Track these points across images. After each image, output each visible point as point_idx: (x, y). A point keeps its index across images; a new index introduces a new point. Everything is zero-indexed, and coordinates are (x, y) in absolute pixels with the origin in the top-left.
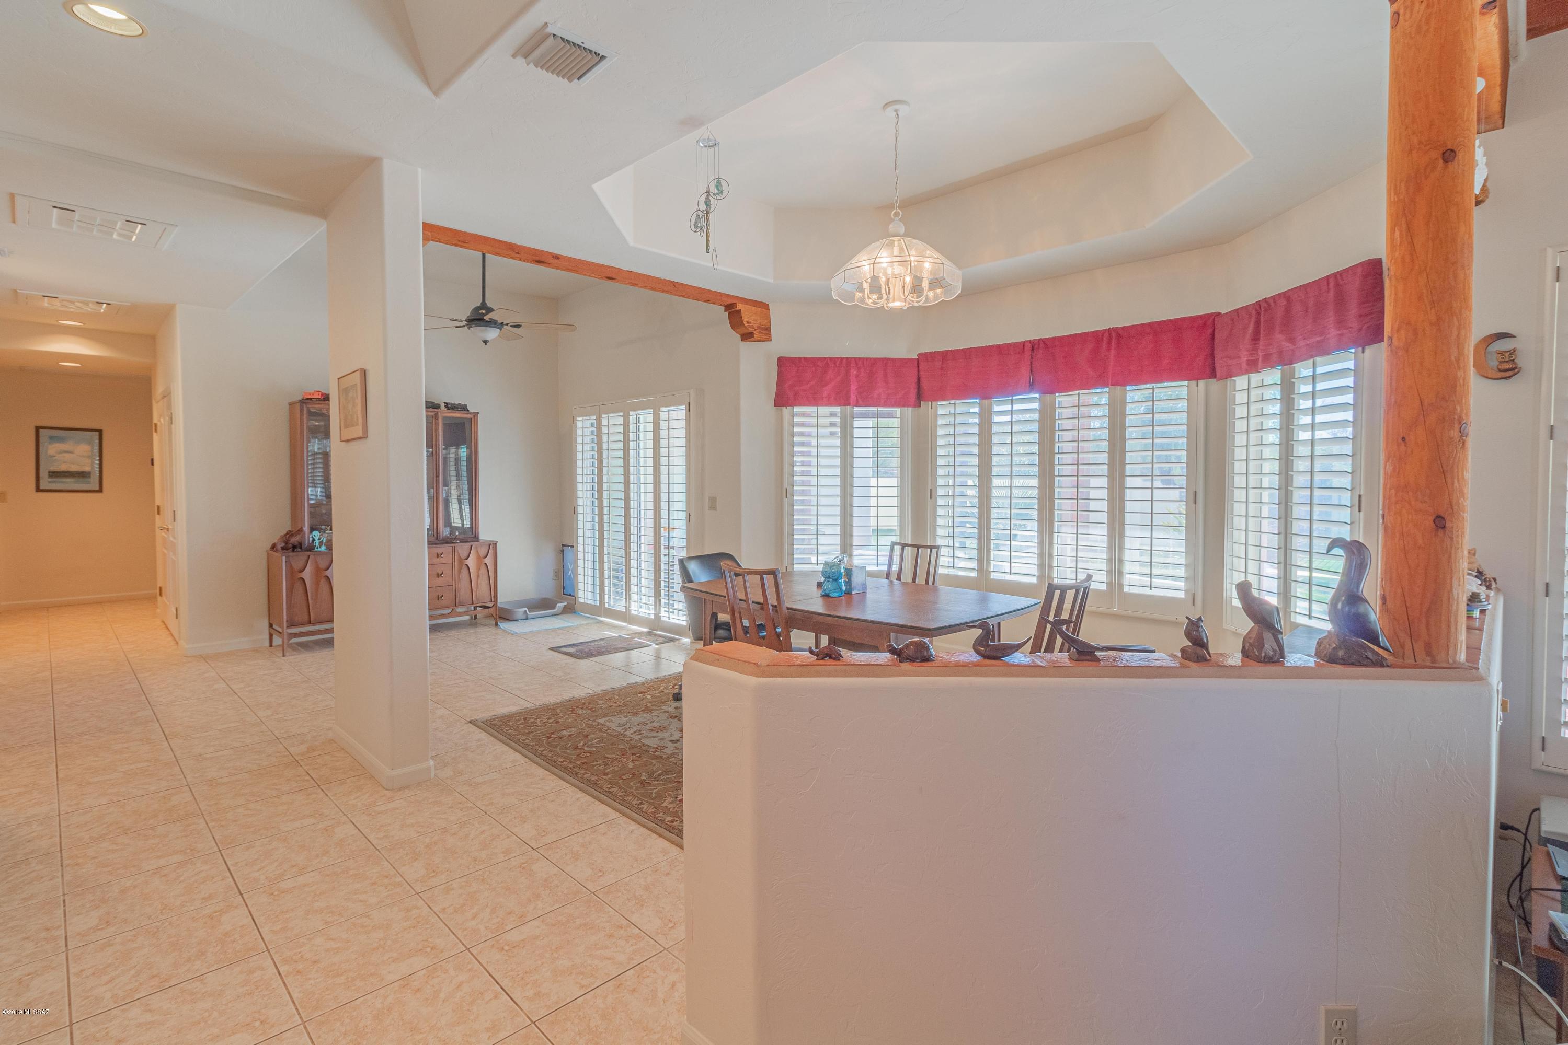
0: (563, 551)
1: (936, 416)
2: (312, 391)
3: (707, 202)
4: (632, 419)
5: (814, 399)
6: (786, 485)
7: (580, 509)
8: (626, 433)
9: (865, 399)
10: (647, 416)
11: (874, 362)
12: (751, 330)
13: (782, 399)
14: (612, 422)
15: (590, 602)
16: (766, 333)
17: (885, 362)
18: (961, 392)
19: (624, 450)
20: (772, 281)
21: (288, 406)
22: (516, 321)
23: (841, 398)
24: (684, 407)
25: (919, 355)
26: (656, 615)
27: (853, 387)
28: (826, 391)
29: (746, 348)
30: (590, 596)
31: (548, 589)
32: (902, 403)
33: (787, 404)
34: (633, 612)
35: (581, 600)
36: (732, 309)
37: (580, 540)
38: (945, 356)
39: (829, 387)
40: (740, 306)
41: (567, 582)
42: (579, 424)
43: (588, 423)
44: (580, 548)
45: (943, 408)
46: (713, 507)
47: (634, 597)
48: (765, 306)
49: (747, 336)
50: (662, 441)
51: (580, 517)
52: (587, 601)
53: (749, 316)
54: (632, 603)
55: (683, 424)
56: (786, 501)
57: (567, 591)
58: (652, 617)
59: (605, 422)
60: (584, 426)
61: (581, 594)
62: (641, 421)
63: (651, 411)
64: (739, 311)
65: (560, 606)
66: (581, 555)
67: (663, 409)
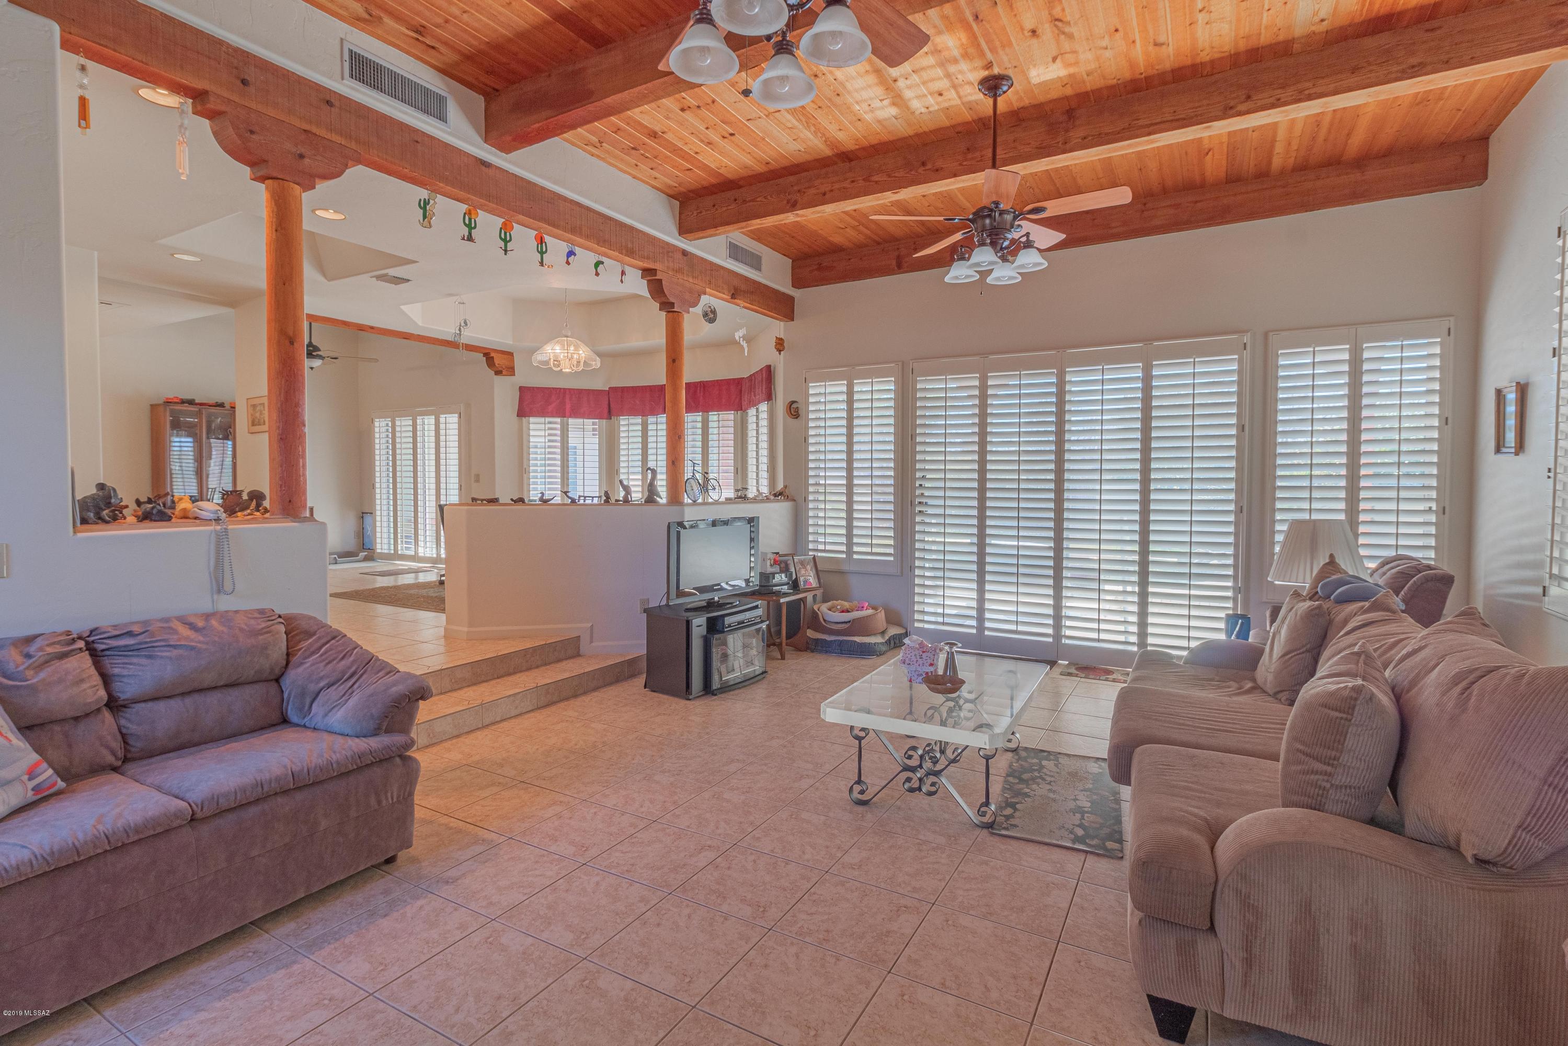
0: (363, 517)
1: (619, 425)
2: (172, 397)
3: (460, 330)
4: (419, 421)
5: (542, 413)
6: (525, 466)
7: (378, 485)
8: (415, 431)
9: (575, 414)
10: (430, 420)
11: (580, 392)
12: (500, 369)
13: (523, 412)
14: (404, 424)
15: (386, 551)
16: (511, 371)
17: (589, 392)
18: (633, 412)
19: (413, 443)
20: (511, 343)
21: (149, 407)
22: (334, 355)
23: (561, 412)
24: (457, 415)
25: (610, 388)
26: (437, 554)
27: (568, 406)
28: (550, 408)
29: (498, 379)
30: (386, 547)
31: (351, 544)
32: (601, 418)
33: (525, 416)
34: (420, 555)
35: (379, 551)
36: (489, 356)
37: (378, 507)
38: (624, 390)
39: (553, 405)
40: (492, 355)
41: (366, 540)
42: (377, 424)
43: (383, 424)
44: (378, 513)
45: (623, 421)
46: (477, 480)
47: (421, 544)
48: (511, 354)
49: (498, 373)
50: (441, 437)
51: (378, 491)
52: (383, 551)
53: (498, 360)
54: (420, 548)
55: (456, 426)
56: (525, 476)
57: (367, 546)
58: (435, 556)
59: (398, 423)
60: (381, 426)
61: (378, 546)
62: (426, 423)
63: (433, 417)
64: (493, 357)
65: (362, 555)
66: (378, 518)
67: (442, 416)
